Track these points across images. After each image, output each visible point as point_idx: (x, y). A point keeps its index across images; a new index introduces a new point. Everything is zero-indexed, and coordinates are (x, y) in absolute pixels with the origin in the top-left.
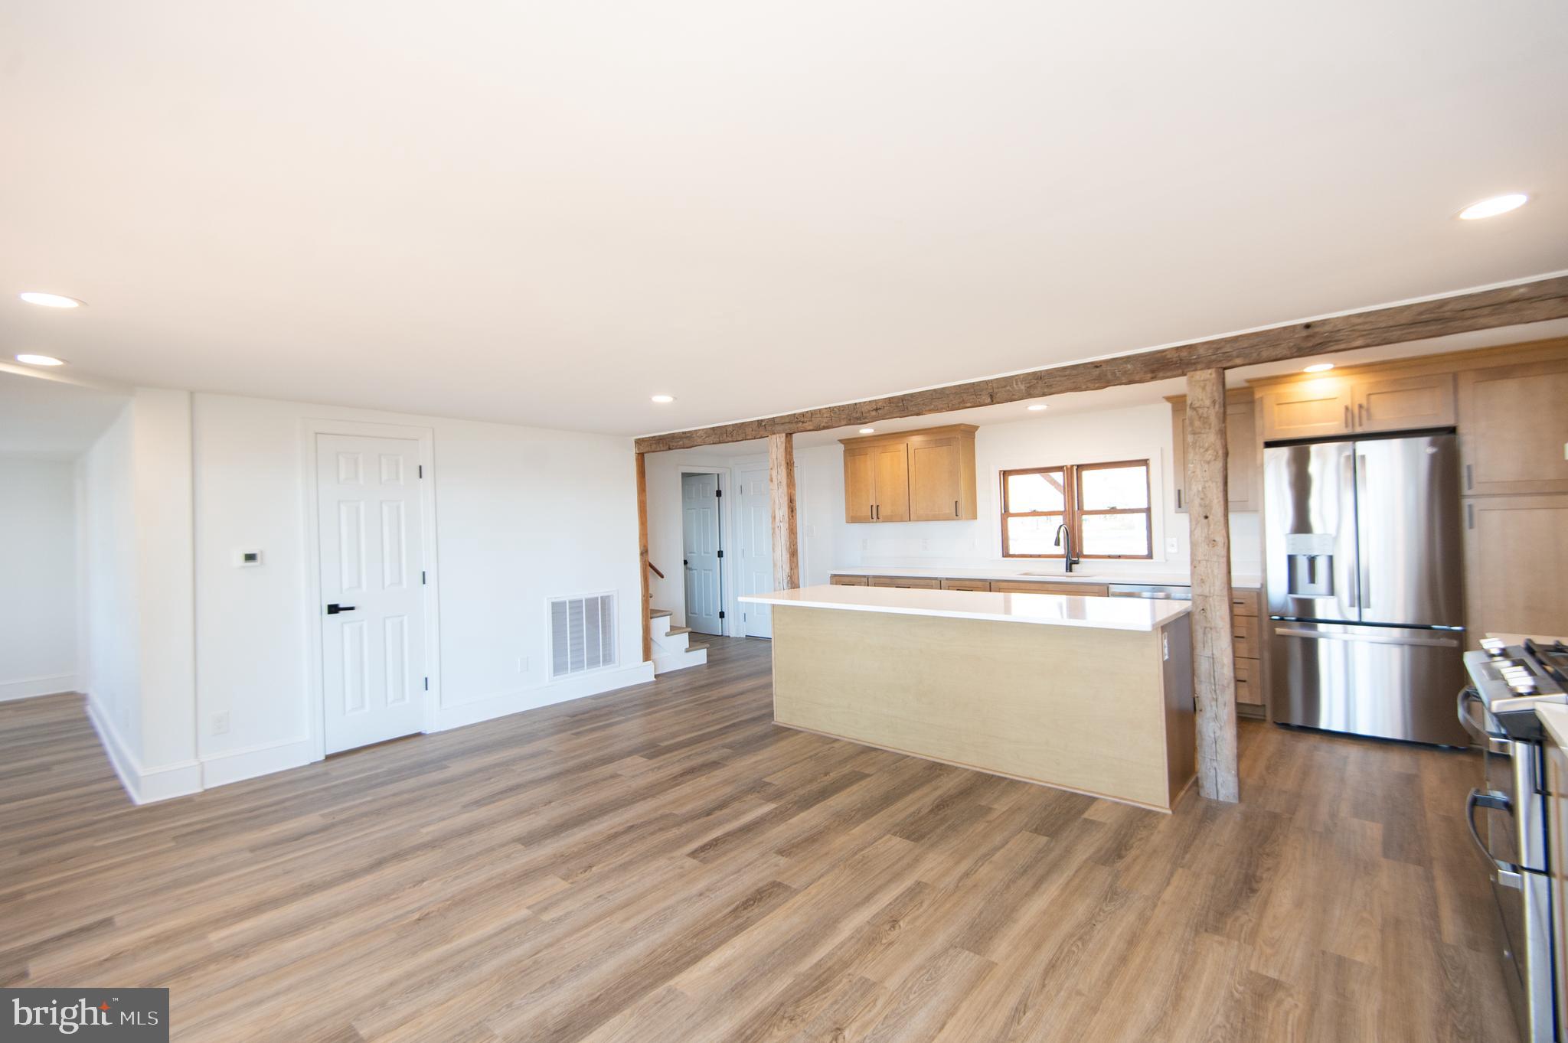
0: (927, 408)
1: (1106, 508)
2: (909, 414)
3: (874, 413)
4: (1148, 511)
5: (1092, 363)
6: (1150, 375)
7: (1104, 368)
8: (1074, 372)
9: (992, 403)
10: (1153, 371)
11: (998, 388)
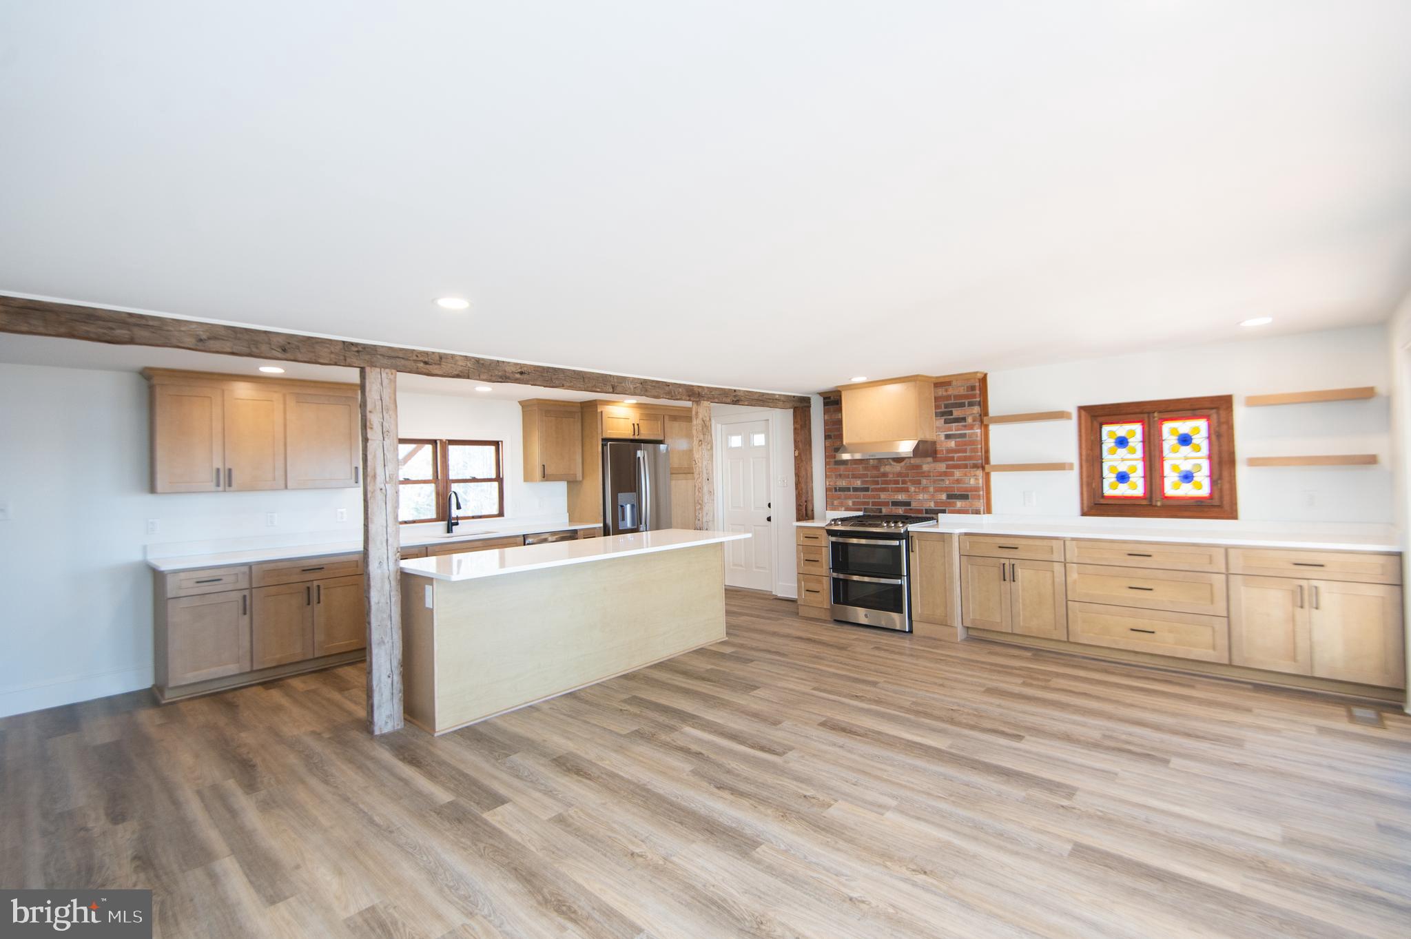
0: (568, 384)
1: (468, 478)
2: (551, 385)
3: (518, 376)
4: (499, 479)
5: (665, 382)
6: (688, 398)
7: (671, 387)
8: (657, 385)
9: (613, 393)
10: (689, 396)
11: (618, 383)
